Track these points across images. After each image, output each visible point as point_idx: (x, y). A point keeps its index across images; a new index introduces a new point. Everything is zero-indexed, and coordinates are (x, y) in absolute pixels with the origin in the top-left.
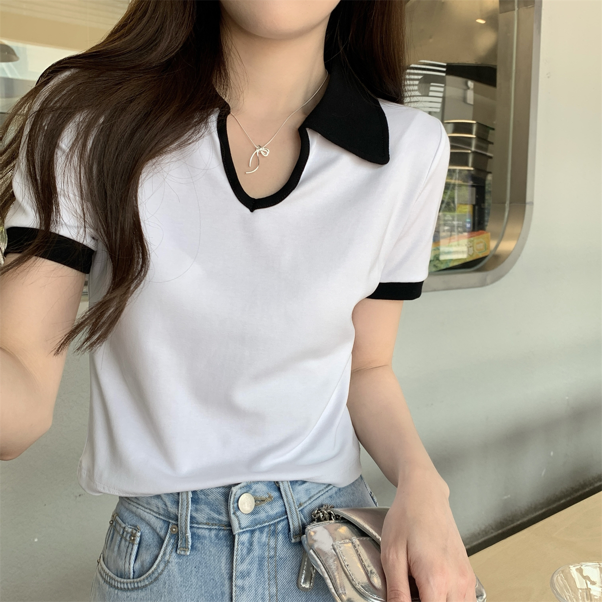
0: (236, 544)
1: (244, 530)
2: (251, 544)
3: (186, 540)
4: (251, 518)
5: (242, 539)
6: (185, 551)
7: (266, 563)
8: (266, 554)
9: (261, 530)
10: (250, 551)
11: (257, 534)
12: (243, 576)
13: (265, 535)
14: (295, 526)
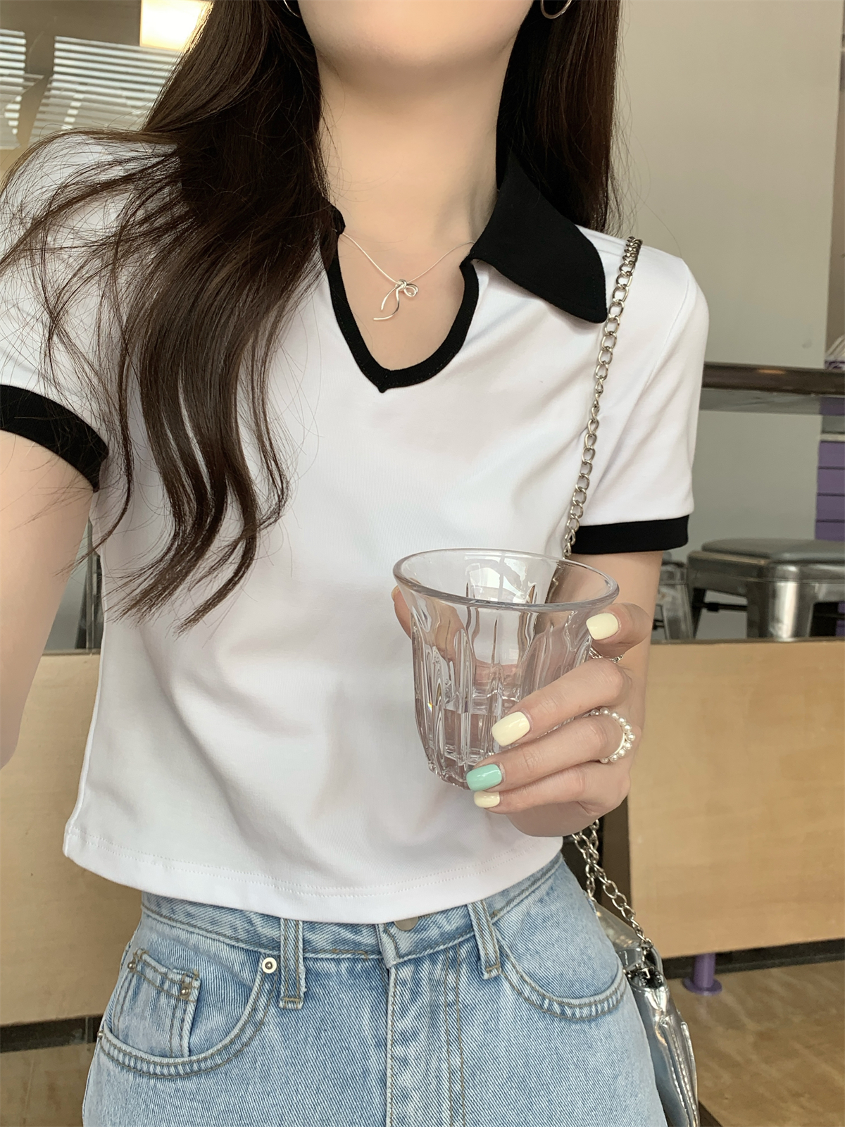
0: (392, 984)
4: (415, 937)
5: (400, 977)
7: (442, 1015)
8: (442, 999)
12: (406, 1040)
14: (488, 950)
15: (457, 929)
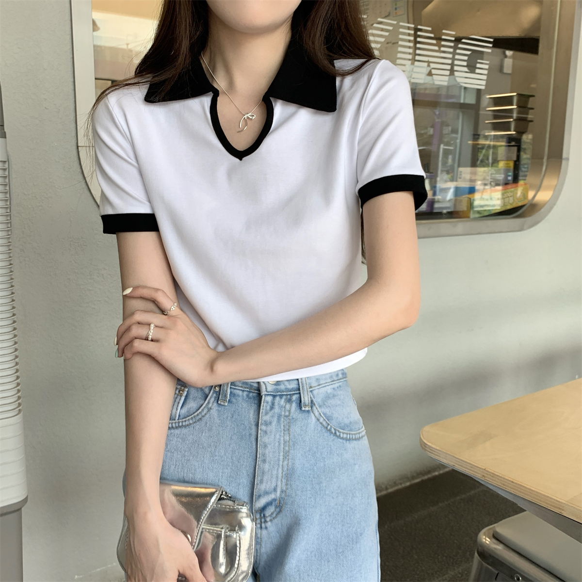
0: (262, 402)
1: (269, 393)
2: (273, 404)
3: (226, 396)
4: (274, 387)
5: (267, 400)
6: (224, 402)
7: (282, 419)
8: (283, 413)
9: (281, 396)
10: (272, 408)
11: (278, 398)
12: (267, 424)
13: (283, 400)
14: (306, 399)
15: (292, 388)
